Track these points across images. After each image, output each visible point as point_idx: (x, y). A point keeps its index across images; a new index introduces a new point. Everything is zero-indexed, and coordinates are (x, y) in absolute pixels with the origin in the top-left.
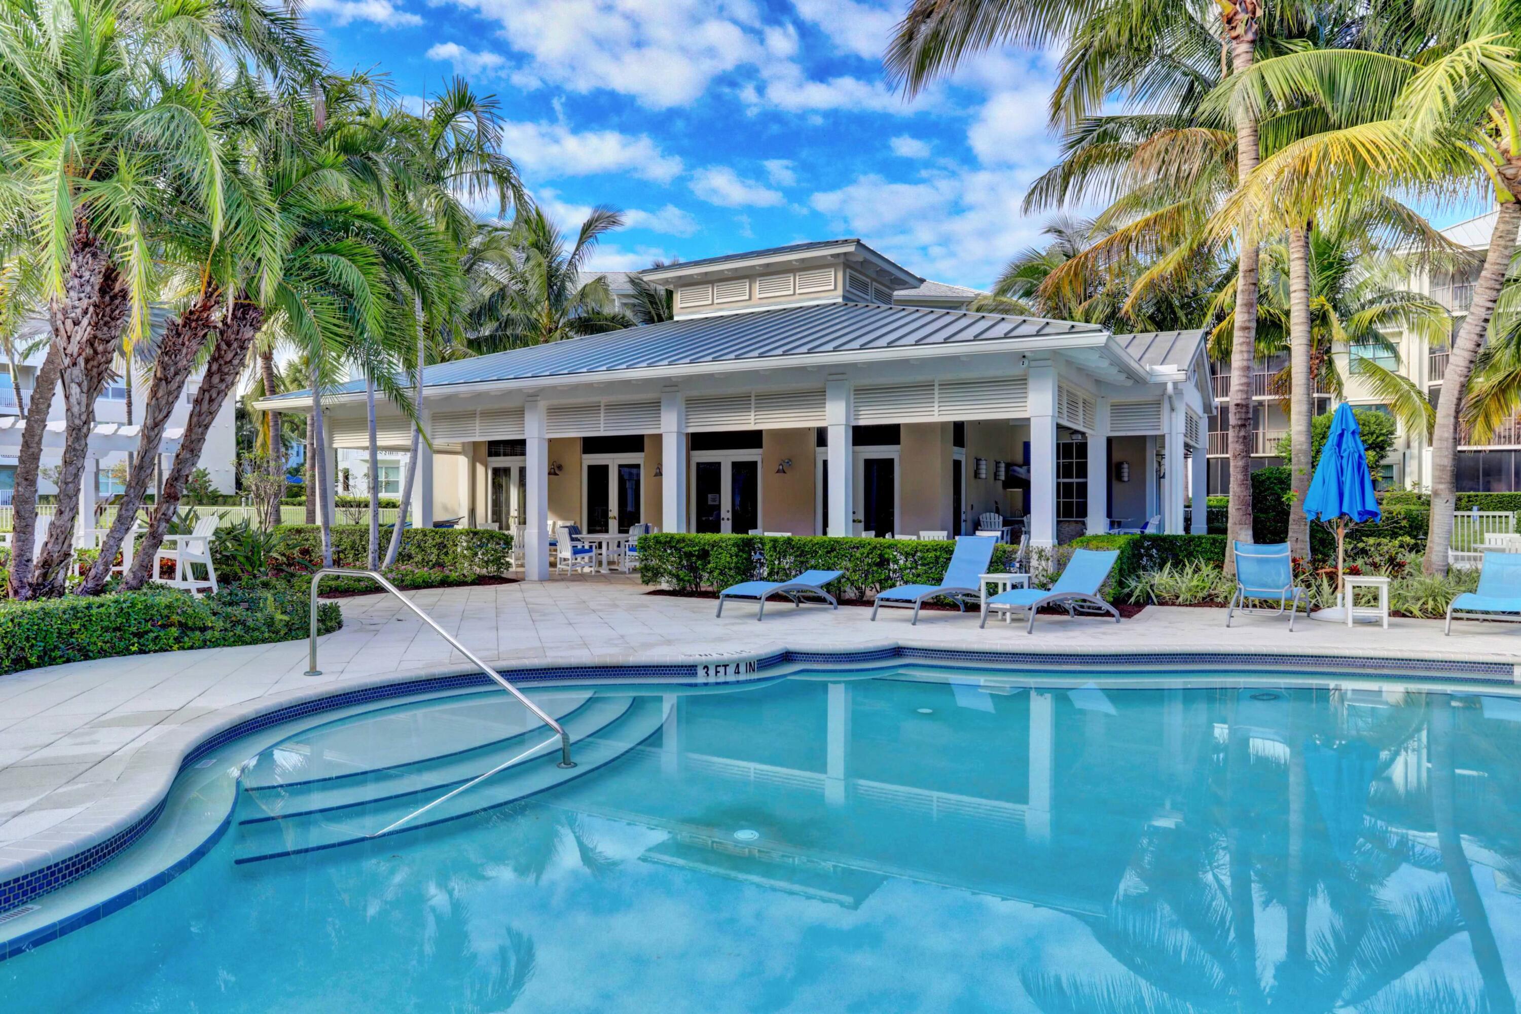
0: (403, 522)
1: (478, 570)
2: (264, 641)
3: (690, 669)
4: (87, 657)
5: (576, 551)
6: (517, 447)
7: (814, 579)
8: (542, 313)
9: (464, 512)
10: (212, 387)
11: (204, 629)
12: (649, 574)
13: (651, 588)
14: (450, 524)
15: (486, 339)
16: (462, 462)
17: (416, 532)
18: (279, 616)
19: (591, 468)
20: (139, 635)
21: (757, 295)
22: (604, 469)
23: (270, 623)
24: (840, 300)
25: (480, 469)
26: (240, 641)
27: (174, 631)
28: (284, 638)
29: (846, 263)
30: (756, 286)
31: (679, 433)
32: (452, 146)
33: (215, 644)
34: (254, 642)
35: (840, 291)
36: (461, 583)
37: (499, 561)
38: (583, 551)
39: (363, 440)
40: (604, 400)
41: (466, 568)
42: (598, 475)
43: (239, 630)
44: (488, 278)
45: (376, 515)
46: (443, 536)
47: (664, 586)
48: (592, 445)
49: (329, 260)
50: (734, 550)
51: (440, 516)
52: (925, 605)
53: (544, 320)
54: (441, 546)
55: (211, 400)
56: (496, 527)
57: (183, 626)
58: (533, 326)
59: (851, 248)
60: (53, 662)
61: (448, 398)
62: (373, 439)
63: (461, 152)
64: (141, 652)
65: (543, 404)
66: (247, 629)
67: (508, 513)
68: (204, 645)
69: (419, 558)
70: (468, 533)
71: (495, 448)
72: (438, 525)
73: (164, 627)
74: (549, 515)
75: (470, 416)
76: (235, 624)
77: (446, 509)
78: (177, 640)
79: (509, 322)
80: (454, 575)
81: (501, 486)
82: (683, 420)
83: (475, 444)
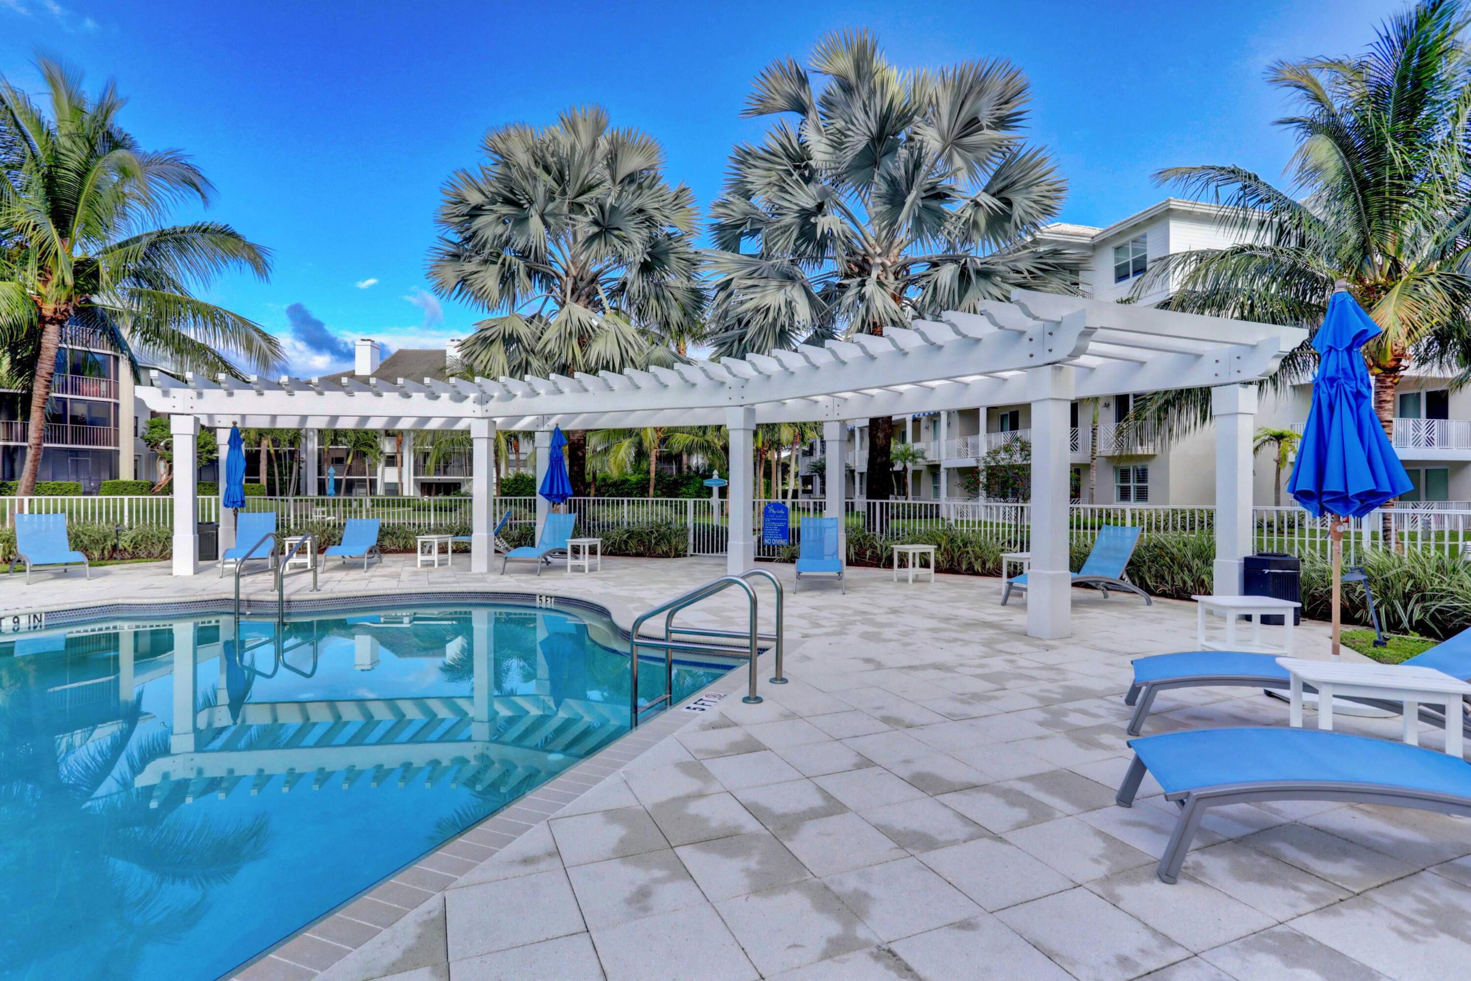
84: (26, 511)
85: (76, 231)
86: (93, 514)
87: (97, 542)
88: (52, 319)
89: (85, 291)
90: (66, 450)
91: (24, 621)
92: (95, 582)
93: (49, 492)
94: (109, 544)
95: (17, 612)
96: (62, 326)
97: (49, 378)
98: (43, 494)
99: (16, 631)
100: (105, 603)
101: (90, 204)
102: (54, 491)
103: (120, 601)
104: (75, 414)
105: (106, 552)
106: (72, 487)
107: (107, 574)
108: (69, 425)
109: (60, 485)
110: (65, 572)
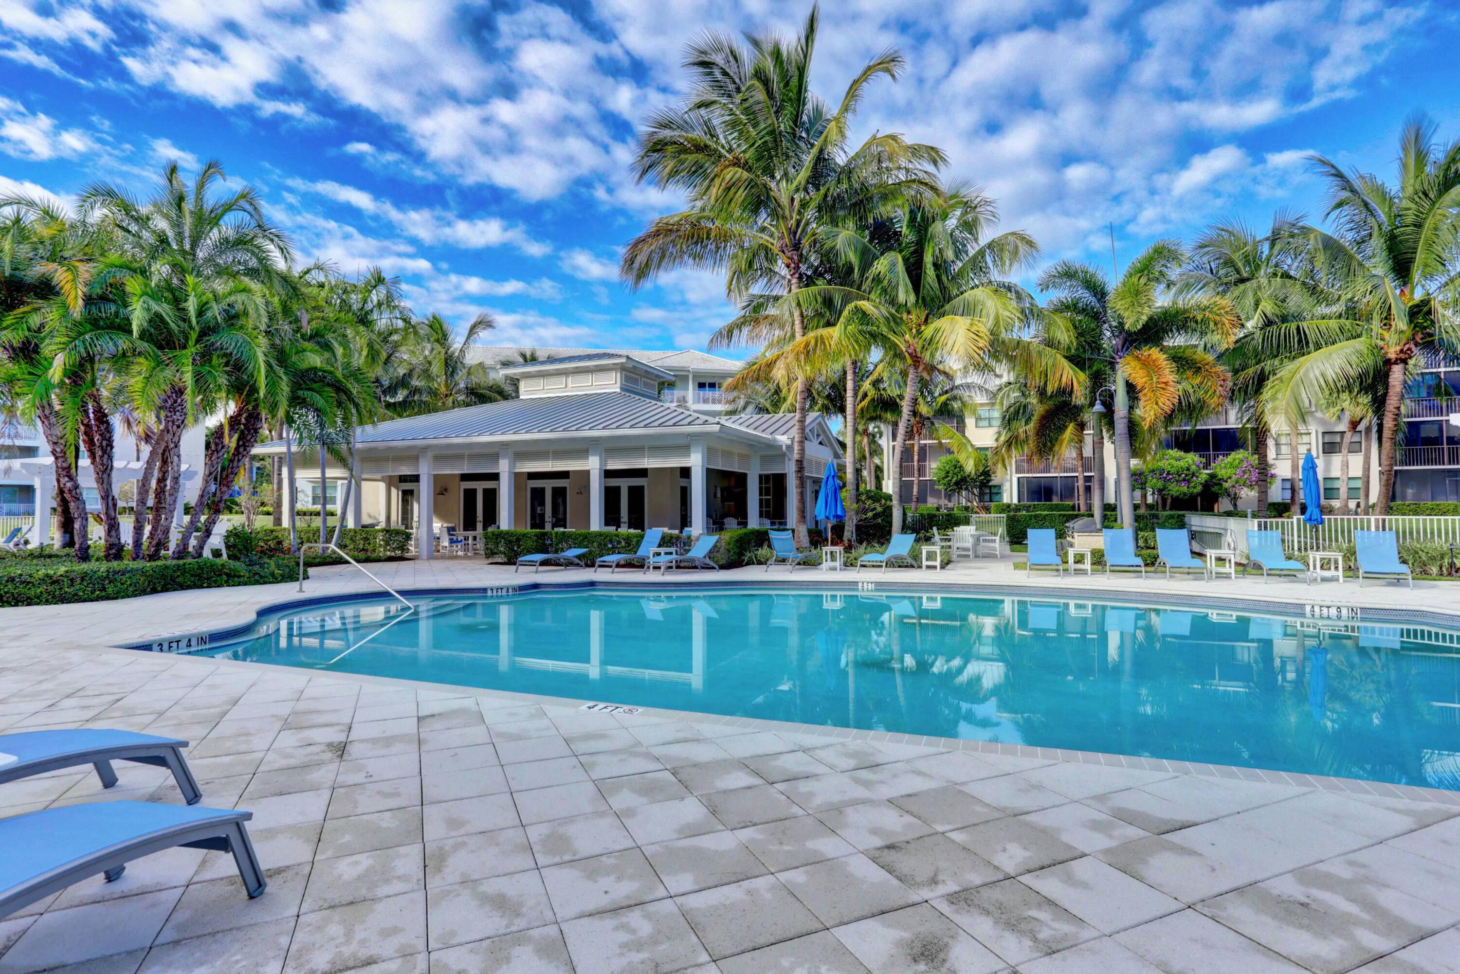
0: (342, 525)
1: (388, 553)
2: (270, 583)
3: (485, 590)
4: (183, 589)
5: (452, 541)
6: (416, 479)
7: (572, 553)
8: (440, 383)
9: (382, 518)
10: (239, 453)
11: (240, 577)
12: (490, 553)
13: (490, 561)
14: (372, 526)
15: (400, 403)
16: (382, 486)
17: (350, 530)
18: (277, 571)
19: (466, 491)
20: (208, 579)
21: (570, 385)
22: (474, 491)
23: (273, 575)
24: (618, 390)
25: (394, 491)
26: (257, 583)
27: (225, 577)
28: (280, 582)
29: (622, 368)
30: (570, 379)
31: (510, 472)
32: (375, 301)
33: (245, 584)
34: (265, 583)
35: (618, 385)
36: (378, 560)
37: (403, 548)
38: (457, 541)
39: (316, 473)
40: (467, 452)
41: (381, 552)
42: (470, 495)
43: (257, 577)
44: (402, 361)
45: (325, 521)
46: (367, 532)
47: (500, 560)
48: (465, 477)
49: (308, 393)
50: (535, 538)
51: (366, 520)
52: (618, 566)
53: (443, 389)
54: (366, 539)
55: (239, 460)
56: (403, 528)
57: (228, 575)
58: (433, 393)
59: (624, 360)
60: (167, 590)
61: (370, 450)
62: (323, 473)
63: (380, 304)
64: (208, 587)
65: (430, 454)
66: (261, 577)
67: (412, 518)
68: (239, 584)
69: (352, 546)
70: (383, 530)
71: (403, 479)
72: (364, 526)
73: (219, 575)
74: (435, 519)
75: (387, 459)
76: (255, 574)
77: (370, 516)
78: (226, 582)
79: (417, 391)
80: (374, 555)
81: (407, 501)
82: (512, 465)
83: (390, 477)
84: (1373, 529)
85: (1416, 275)
86: (1432, 533)
87: (1433, 559)
88: (1397, 359)
89: (1425, 328)
90: (1443, 471)
91: (1344, 612)
92: (1416, 592)
93: (1428, 512)
94: (1446, 561)
95: (1339, 604)
96: (1407, 364)
97: (1397, 412)
98: (1422, 514)
99: (1339, 618)
100: (1411, 608)
101: (1429, 245)
102: (1432, 511)
103: (1424, 609)
104: (1451, 435)
105: (1444, 569)
106: (1451, 508)
107: (1434, 587)
108: (1445, 446)
109: (1438, 505)
110: (1397, 581)
